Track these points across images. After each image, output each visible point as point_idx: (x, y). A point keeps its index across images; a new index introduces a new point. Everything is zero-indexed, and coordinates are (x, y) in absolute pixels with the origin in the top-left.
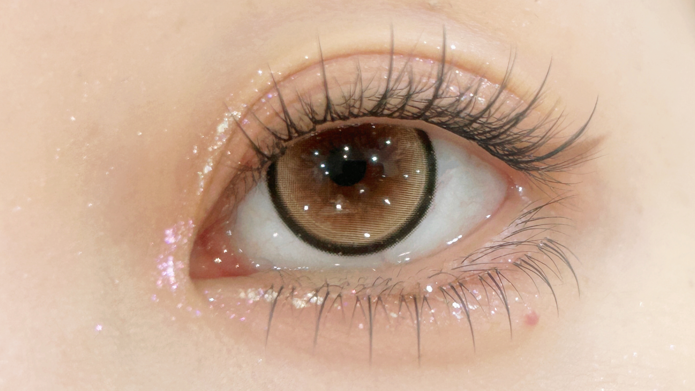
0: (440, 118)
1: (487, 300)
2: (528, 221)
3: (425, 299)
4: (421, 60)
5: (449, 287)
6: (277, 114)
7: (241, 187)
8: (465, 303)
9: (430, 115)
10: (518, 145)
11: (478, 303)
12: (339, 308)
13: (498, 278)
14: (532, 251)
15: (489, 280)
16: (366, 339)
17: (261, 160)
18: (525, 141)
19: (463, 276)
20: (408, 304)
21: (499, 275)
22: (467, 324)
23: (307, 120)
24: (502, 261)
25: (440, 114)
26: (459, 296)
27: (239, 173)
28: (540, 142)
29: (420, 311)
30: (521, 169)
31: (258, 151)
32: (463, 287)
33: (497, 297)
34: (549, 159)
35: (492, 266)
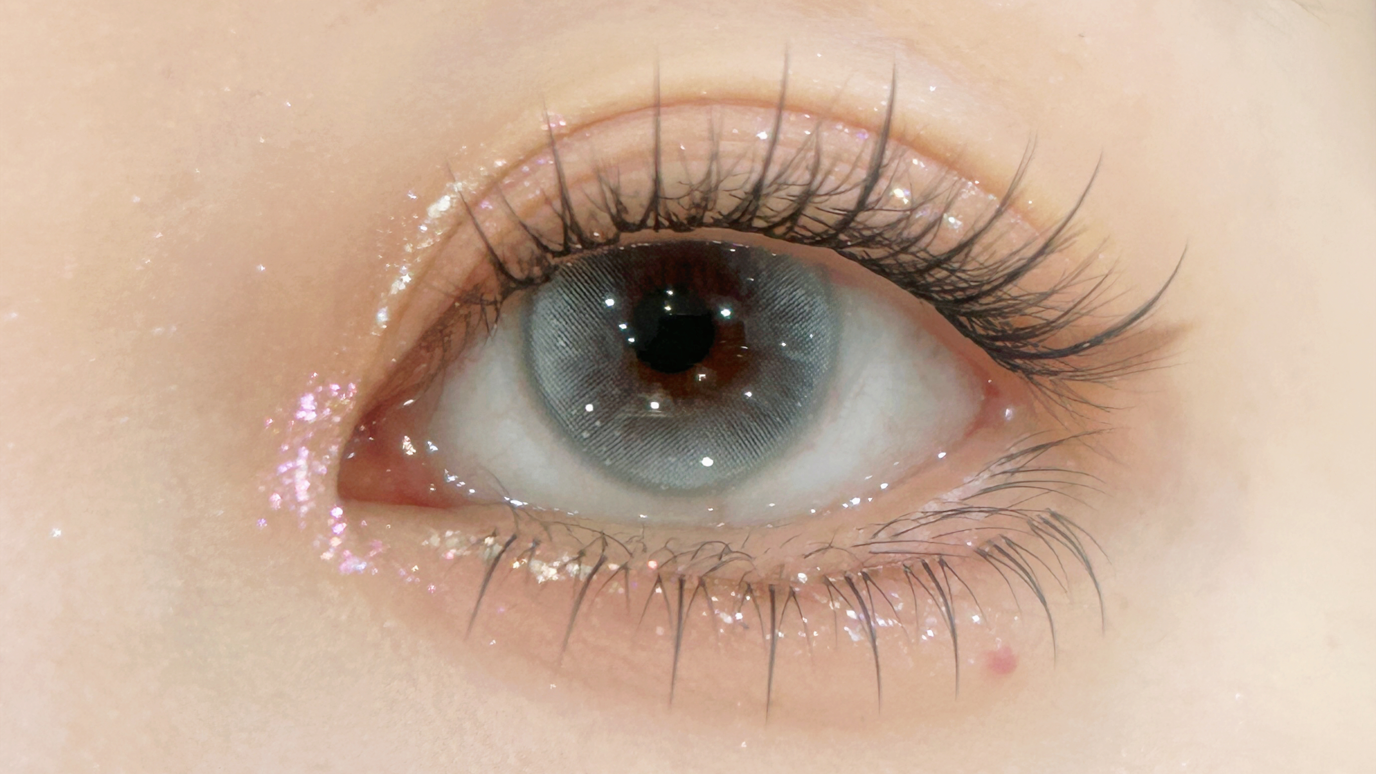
0: (867, 250)
1: (913, 612)
2: (1017, 471)
3: (793, 594)
4: (846, 130)
5: (842, 578)
6: (548, 201)
7: (458, 332)
8: (870, 613)
9: (847, 241)
10: (1016, 321)
11: (897, 616)
12: (621, 590)
13: (942, 575)
14: (1016, 530)
15: (925, 577)
16: (667, 658)
17: (502, 285)
18: (1030, 315)
19: (873, 561)
20: (759, 602)
21: (946, 568)
22: (870, 654)
23: (605, 219)
24: (952, 542)
25: (867, 242)
26: (859, 597)
27: (457, 304)
28: (1062, 320)
29: (778, 616)
30: (1014, 368)
31: (500, 267)
32: (869, 582)
33: (935, 608)
34: (1073, 357)
35: (932, 548)
